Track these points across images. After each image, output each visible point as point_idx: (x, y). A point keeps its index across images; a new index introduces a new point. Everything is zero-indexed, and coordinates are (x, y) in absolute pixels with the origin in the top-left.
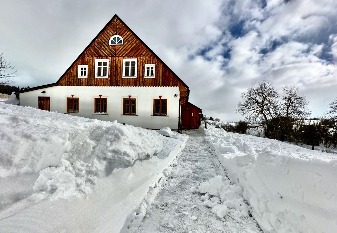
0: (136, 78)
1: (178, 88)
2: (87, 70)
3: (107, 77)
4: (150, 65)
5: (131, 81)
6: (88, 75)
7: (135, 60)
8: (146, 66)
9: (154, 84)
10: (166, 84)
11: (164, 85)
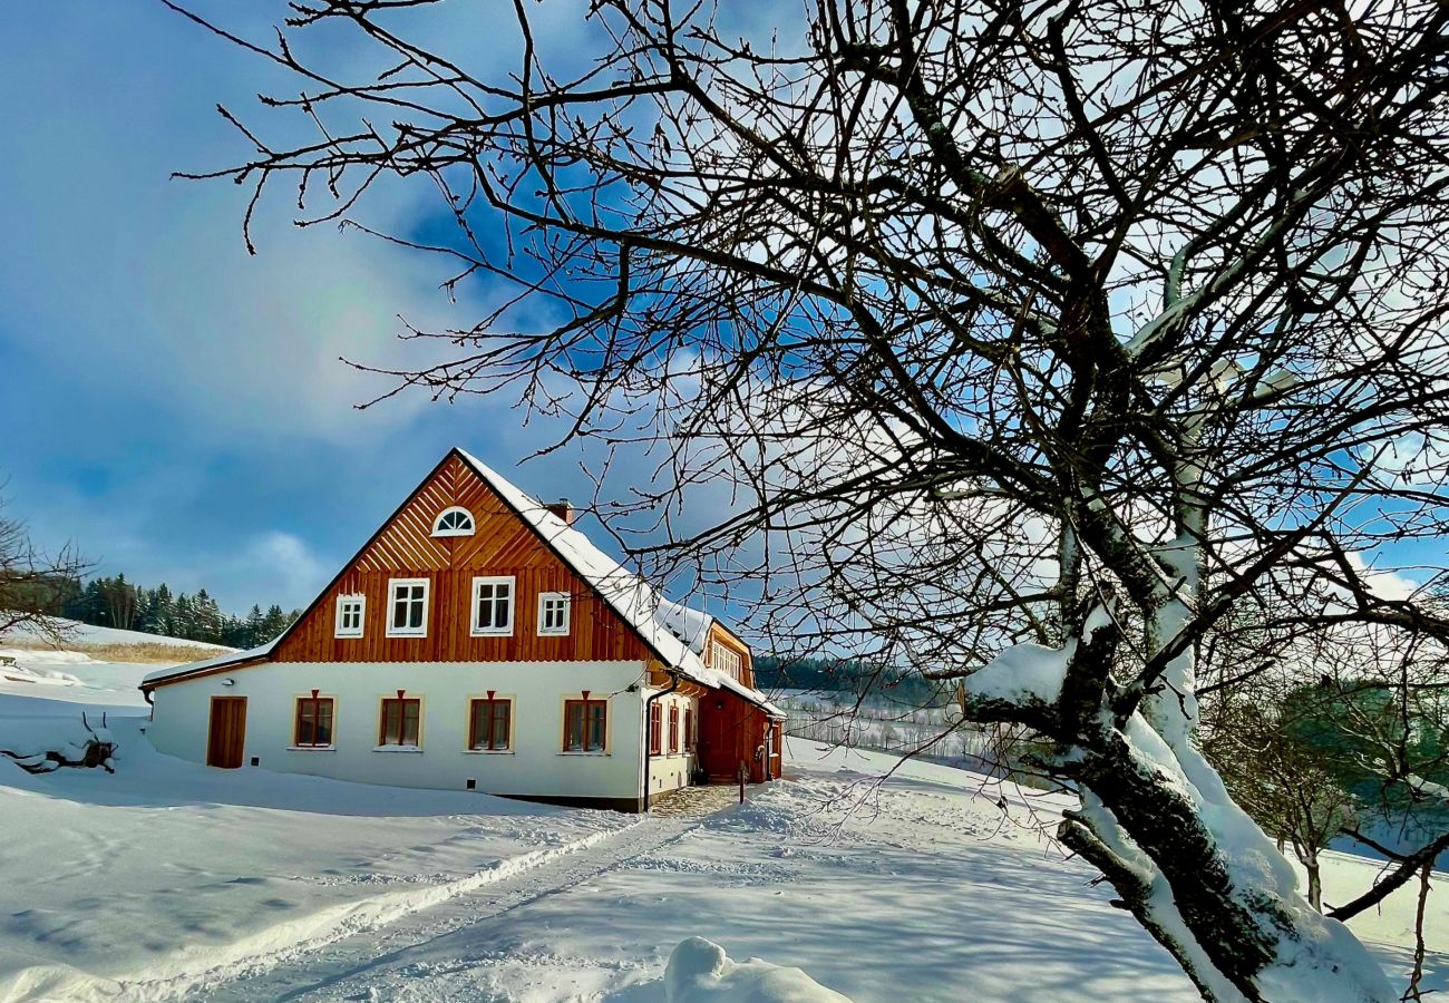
0: (511, 635)
1: (639, 663)
2: (362, 613)
3: (422, 631)
4: (554, 597)
5: (496, 644)
6: (366, 627)
7: (510, 581)
8: (543, 597)
9: (565, 653)
10: (601, 652)
11: (596, 655)
